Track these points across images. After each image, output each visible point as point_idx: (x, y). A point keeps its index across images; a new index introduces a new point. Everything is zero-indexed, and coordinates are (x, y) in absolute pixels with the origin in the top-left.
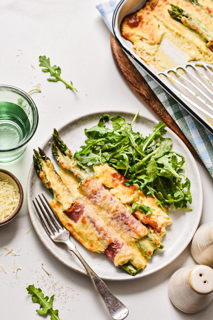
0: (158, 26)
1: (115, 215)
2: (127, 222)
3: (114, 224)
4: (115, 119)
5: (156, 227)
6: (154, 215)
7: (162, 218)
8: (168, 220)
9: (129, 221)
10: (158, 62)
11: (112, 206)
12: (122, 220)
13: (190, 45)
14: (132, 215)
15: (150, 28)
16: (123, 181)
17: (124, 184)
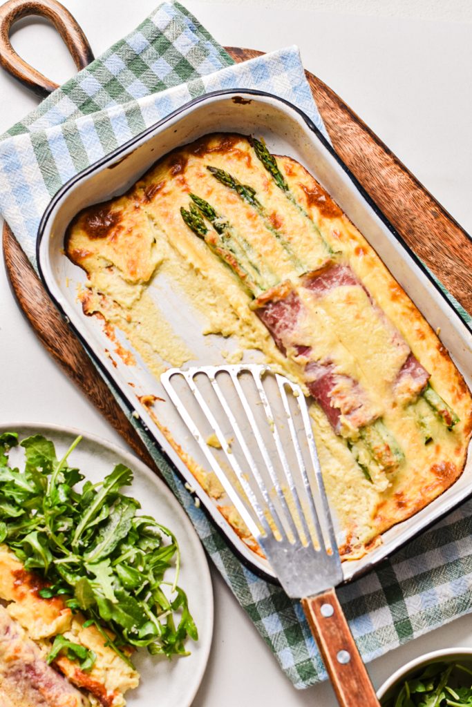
0: (152, 241)
1: (12, 667)
2: (37, 685)
3: (8, 686)
4: (32, 443)
5: (101, 696)
6: (98, 669)
7: (117, 673)
8: (131, 677)
9: (42, 681)
10: (135, 327)
11: (6, 648)
12: (26, 678)
13: (215, 296)
14: (49, 668)
15: (132, 245)
16: (36, 589)
17: (38, 596)
